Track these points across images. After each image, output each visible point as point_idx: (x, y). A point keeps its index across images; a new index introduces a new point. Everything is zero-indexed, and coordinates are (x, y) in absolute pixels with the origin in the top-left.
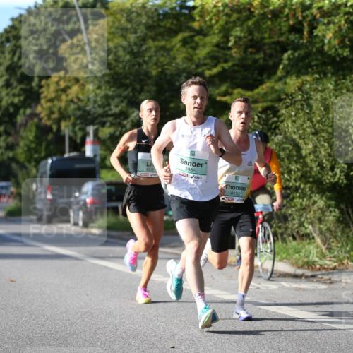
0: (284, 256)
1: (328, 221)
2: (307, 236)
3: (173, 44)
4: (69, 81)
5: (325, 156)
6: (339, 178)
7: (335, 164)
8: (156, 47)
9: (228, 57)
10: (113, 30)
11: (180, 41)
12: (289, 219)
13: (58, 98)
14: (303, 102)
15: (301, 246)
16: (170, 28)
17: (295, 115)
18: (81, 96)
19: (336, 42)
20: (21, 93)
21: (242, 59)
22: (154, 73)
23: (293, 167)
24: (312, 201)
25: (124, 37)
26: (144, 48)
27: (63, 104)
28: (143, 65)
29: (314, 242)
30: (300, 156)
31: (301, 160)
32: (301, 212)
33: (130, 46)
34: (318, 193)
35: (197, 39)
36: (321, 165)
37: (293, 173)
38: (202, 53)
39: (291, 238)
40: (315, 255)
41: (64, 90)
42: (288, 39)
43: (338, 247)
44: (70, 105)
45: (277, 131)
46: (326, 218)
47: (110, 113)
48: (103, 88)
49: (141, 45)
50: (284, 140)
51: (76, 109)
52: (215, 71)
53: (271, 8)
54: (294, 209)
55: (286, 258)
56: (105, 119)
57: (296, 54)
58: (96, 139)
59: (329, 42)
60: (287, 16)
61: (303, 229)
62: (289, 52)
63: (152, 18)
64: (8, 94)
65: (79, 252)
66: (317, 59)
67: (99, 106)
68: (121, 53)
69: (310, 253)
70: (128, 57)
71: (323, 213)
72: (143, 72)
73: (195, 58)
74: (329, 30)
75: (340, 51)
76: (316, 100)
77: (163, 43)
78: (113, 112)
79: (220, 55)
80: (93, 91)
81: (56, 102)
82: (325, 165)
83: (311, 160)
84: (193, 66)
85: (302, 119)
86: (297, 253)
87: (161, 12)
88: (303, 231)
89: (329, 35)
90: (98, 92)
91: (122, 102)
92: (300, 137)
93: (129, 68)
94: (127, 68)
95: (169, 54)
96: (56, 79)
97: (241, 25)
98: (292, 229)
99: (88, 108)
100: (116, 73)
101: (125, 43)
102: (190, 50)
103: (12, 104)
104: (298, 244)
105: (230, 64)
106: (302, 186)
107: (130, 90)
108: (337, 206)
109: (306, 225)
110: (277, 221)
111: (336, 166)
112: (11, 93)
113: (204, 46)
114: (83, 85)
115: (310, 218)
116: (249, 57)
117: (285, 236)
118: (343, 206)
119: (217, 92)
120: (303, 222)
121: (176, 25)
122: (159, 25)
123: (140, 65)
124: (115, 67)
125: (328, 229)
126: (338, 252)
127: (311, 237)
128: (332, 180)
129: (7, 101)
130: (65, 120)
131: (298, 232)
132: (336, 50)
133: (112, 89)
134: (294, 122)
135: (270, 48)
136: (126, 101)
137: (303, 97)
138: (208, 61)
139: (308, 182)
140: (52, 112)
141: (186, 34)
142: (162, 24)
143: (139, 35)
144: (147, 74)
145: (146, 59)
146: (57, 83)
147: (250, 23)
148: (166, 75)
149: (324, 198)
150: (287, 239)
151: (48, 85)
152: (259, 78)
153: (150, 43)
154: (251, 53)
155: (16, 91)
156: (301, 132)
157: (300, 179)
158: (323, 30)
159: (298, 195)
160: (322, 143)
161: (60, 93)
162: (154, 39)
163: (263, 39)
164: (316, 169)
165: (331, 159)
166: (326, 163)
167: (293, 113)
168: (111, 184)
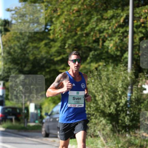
2: (97, 136)
3: (40, 45)
5: (106, 101)
6: (113, 111)
8: (33, 46)
9: (65, 52)
10: (13, 38)
11: (44, 44)
12: (90, 128)
14: (98, 76)
15: (94, 141)
17: (94, 82)
19: (114, 48)
22: (31, 58)
23: (92, 105)
24: (100, 121)
25: (19, 41)
29: (100, 139)
30: (96, 100)
31: (96, 102)
32: (95, 125)
33: (21, 45)
34: (103, 117)
35: (51, 43)
37: (92, 108)
38: (53, 50)
39: (90, 137)
40: (100, 145)
42: (92, 45)
43: (110, 142)
46: (106, 129)
47: (10, 76)
48: (8, 64)
49: (26, 46)
52: (59, 58)
53: (85, 32)
54: (92, 124)
56: (8, 78)
57: (96, 53)
58: (4, 87)
59: (111, 48)
60: (92, 36)
61: (95, 133)
62: (93, 52)
63: (32, 33)
66: (105, 56)
67: (6, 72)
68: (16, 48)
69: (98, 144)
70: (19, 51)
71: (105, 126)
73: (50, 52)
74: (111, 43)
75: (116, 53)
76: (104, 75)
77: (35, 45)
79: (61, 51)
82: (106, 105)
83: (101, 103)
84: (49, 56)
86: (92, 144)
89: (111, 45)
90: (5, 66)
91: (16, 71)
92: (96, 92)
93: (20, 56)
95: (38, 50)
97: (72, 39)
98: (90, 133)
100: (14, 58)
101: (18, 44)
102: (48, 49)
105: (66, 55)
106: (96, 114)
107: (20, 66)
108: (111, 123)
109: (97, 131)
111: (112, 105)
113: (55, 47)
115: (99, 128)
118: (114, 123)
119: (60, 68)
120: (95, 130)
121: (42, 36)
122: (35, 37)
123: (25, 54)
124: (13, 55)
125: (107, 134)
126: (110, 144)
127: (99, 136)
128: (109, 112)
131: (93, 135)
132: (114, 52)
133: (12, 65)
134: (93, 85)
135: (85, 49)
136: (18, 71)
137: (97, 73)
138: (56, 54)
139: (99, 112)
141: (47, 41)
143: (25, 40)
144: (28, 59)
145: (28, 52)
147: (76, 38)
148: (37, 60)
149: (105, 120)
150: (88, 137)
153: (30, 44)
156: (96, 89)
157: (95, 111)
158: (108, 43)
159: (94, 117)
160: (106, 95)
162: (32, 43)
163: (81, 45)
164: (102, 106)
165: (109, 102)
166: (107, 104)
167: (93, 81)
168: (10, 108)
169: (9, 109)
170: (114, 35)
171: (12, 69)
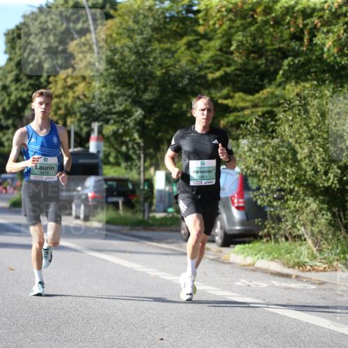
0: (276, 256)
1: (320, 223)
2: (299, 237)
3: (178, 47)
4: (77, 78)
5: (319, 161)
6: (333, 183)
7: (329, 169)
8: (162, 49)
9: (231, 62)
10: (120, 31)
11: (185, 44)
12: (283, 220)
13: (65, 95)
14: (300, 107)
15: (293, 247)
16: (175, 31)
17: (292, 120)
18: (87, 93)
19: (335, 50)
20: (30, 88)
21: (245, 64)
22: (158, 73)
23: (288, 171)
24: (305, 204)
25: (131, 38)
26: (149, 49)
27: (69, 101)
28: (147, 66)
29: (306, 244)
30: (295, 160)
31: (297, 164)
32: (295, 214)
33: (136, 47)
34: (312, 196)
35: (201, 42)
36: (315, 169)
37: (288, 175)
38: (205, 56)
39: (283, 239)
40: (306, 256)
41: (71, 87)
42: (289, 45)
43: (328, 249)
44: (76, 102)
45: (274, 134)
46: (319, 221)
47: (114, 110)
48: (109, 86)
49: (147, 46)
50: (281, 144)
51: (81, 106)
52: (218, 74)
53: (273, 15)
54: (287, 211)
55: (278, 258)
56: (109, 117)
57: (296, 61)
58: (100, 136)
59: (329, 50)
60: (288, 23)
61: (295, 230)
62: (290, 59)
63: (159, 20)
64: (17, 89)
65: (78, 244)
66: (316, 67)
67: (104, 104)
68: (127, 53)
69: (301, 254)
70: (134, 57)
71: (315, 216)
72: (147, 72)
73: (199, 61)
74: (328, 39)
75: (339, 59)
76: (313, 105)
77: (168, 45)
78: (117, 109)
79: (223, 59)
80: (99, 88)
81: (63, 99)
82: (319, 170)
83: (306, 164)
84: (197, 69)
85: (299, 124)
86: (289, 253)
87: (167, 15)
88: (295, 232)
89: (329, 43)
90: (103, 89)
91: (126, 100)
92: (296, 141)
93: (134, 68)
94: (132, 68)
95: (173, 56)
96: (64, 76)
97: (244, 30)
98: (285, 230)
99: (93, 105)
100: (122, 73)
101: (131, 44)
102: (194, 54)
103: (21, 99)
104: (290, 245)
105: (232, 68)
106: (296, 189)
107: (134, 89)
108: (329, 209)
109: (298, 226)
110: (271, 222)
111: (330, 171)
112: (20, 88)
113: (208, 50)
114: (90, 83)
115: (303, 220)
116: (251, 62)
117: (277, 236)
118: (335, 210)
119: (219, 95)
120: (296, 224)
121: (182, 28)
122: (165, 27)
123: (145, 65)
124: (120, 66)
125: (320, 232)
126: (328, 254)
127: (303, 238)
128: (326, 184)
129: (16, 96)
130: (71, 116)
131: (290, 233)
132: (335, 58)
133: (117, 88)
134: (291, 126)
135: (272, 55)
136: (130, 100)
137: (300, 102)
138: (211, 65)
139: (303, 185)
140: (59, 108)
141: (191, 38)
142: (169, 27)
143: (145, 36)
144: (152, 75)
145: (151, 60)
146: (65, 80)
147: (253, 28)
148: (170, 76)
149: (317, 202)
150: (280, 240)
151: (56, 82)
152: (260, 83)
153: (156, 45)
154: (254, 58)
155: (25, 86)
156: (297, 136)
157: (294, 182)
158: (322, 38)
159: (292, 197)
160: (318, 148)
161: (67, 89)
162: (160, 41)
163: (265, 45)
164: (310, 173)
165: (325, 163)
166: (320, 168)
167: (290, 118)
168: (113, 179)
169: (110, 183)
170: (334, 21)
171: (117, 96)
